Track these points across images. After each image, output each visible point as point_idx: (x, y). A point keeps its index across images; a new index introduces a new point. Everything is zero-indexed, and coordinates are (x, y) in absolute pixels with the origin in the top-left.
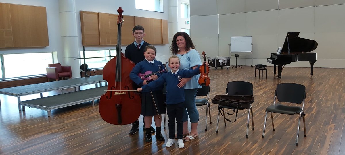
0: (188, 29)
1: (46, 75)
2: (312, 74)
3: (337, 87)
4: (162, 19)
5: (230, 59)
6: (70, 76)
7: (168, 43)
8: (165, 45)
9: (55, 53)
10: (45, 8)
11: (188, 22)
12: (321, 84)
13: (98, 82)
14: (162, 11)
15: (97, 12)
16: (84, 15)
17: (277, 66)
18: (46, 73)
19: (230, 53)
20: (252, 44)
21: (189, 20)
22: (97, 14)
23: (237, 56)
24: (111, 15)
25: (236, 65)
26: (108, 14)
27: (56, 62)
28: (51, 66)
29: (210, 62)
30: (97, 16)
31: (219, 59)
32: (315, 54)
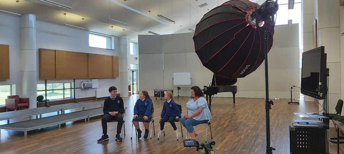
0: (136, 64)
1: (5, 106)
2: (234, 103)
3: (248, 111)
4: (113, 56)
5: (173, 91)
6: (27, 107)
7: (118, 77)
8: (115, 78)
9: (14, 86)
10: (9, 46)
11: (136, 58)
12: (238, 109)
13: (60, 110)
14: (113, 48)
15: (55, 49)
16: (43, 52)
17: (208, 96)
18: (5, 104)
19: (174, 86)
20: (191, 79)
21: (138, 57)
22: (54, 51)
23: (179, 88)
24: (66, 52)
25: (178, 96)
26: (64, 51)
27: (14, 94)
28: (10, 97)
29: (156, 93)
30: (54, 52)
31: (164, 91)
32: (236, 87)
